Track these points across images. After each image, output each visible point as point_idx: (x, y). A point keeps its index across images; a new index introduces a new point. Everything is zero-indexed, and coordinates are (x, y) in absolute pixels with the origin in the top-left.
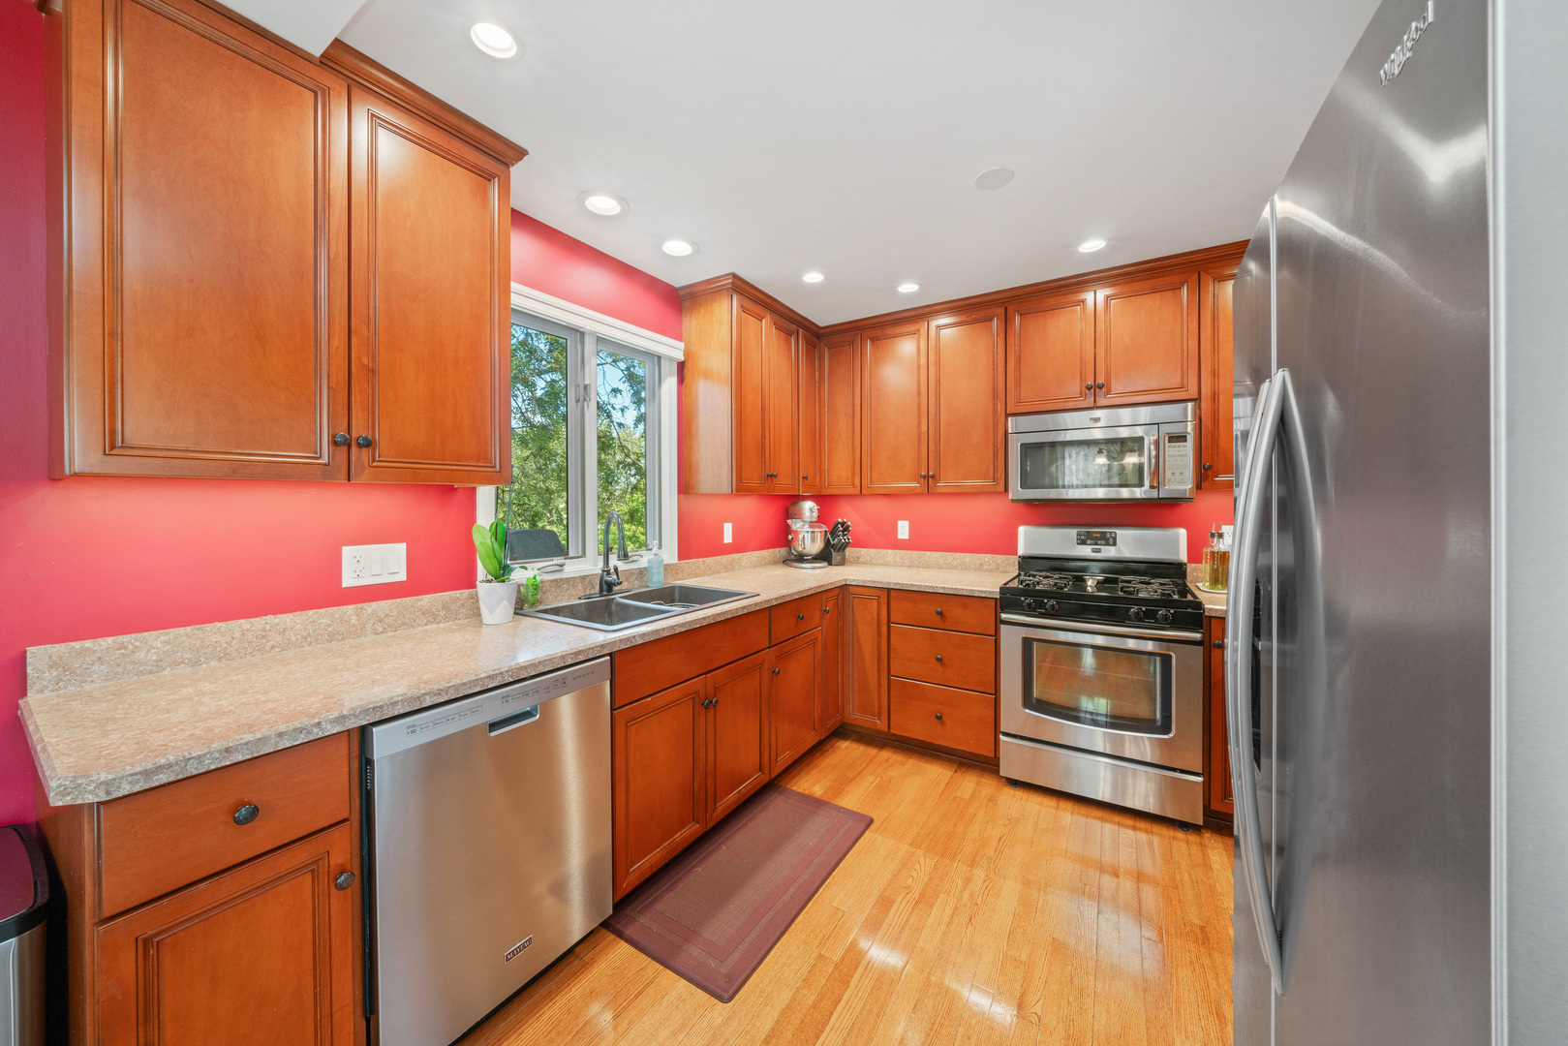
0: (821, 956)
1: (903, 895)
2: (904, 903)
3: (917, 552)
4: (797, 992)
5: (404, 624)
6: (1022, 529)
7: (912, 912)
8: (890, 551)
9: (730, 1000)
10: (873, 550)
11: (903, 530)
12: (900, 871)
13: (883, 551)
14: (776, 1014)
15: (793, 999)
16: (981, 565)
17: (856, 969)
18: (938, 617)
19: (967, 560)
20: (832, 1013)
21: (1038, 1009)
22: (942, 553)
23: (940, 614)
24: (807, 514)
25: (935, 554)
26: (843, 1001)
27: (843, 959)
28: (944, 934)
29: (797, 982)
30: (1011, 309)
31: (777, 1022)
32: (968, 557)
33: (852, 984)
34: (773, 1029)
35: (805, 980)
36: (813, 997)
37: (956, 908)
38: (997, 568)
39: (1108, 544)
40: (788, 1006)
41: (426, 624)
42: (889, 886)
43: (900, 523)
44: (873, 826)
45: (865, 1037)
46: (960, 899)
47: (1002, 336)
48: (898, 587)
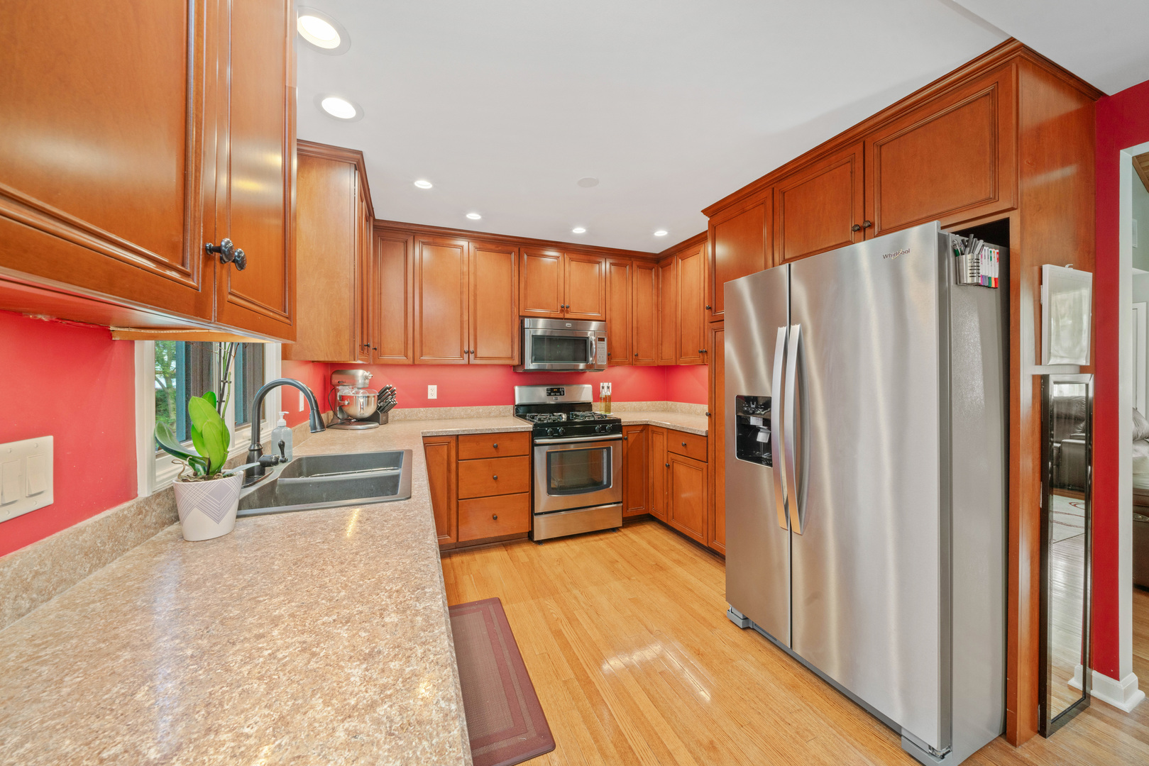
0: (565, 682)
1: (560, 624)
2: (565, 627)
3: (445, 408)
4: (578, 708)
5: (62, 581)
6: (517, 388)
7: (574, 629)
8: (422, 409)
9: (554, 747)
10: (407, 409)
11: (432, 392)
12: (544, 614)
13: (416, 410)
14: (583, 726)
15: (581, 712)
16: (490, 413)
17: (586, 673)
18: (494, 450)
19: (481, 411)
20: (603, 700)
21: (655, 628)
22: (463, 407)
23: (496, 447)
24: (360, 381)
25: (458, 408)
26: (600, 690)
27: (575, 673)
28: (596, 627)
29: (571, 703)
30: (522, 250)
31: (588, 728)
32: (481, 409)
33: (594, 680)
34: (591, 734)
35: (573, 699)
36: (587, 702)
37: (587, 613)
38: (500, 414)
39: (561, 395)
40: (583, 717)
41: (90, 572)
42: (549, 625)
43: (430, 387)
44: (502, 601)
45: (626, 694)
46: (583, 608)
47: (517, 266)
48: (466, 433)
